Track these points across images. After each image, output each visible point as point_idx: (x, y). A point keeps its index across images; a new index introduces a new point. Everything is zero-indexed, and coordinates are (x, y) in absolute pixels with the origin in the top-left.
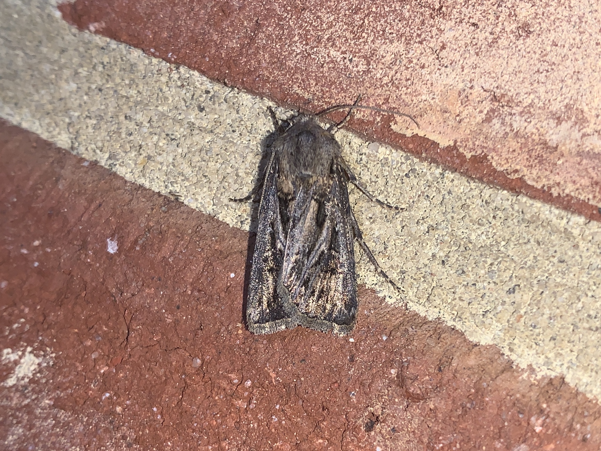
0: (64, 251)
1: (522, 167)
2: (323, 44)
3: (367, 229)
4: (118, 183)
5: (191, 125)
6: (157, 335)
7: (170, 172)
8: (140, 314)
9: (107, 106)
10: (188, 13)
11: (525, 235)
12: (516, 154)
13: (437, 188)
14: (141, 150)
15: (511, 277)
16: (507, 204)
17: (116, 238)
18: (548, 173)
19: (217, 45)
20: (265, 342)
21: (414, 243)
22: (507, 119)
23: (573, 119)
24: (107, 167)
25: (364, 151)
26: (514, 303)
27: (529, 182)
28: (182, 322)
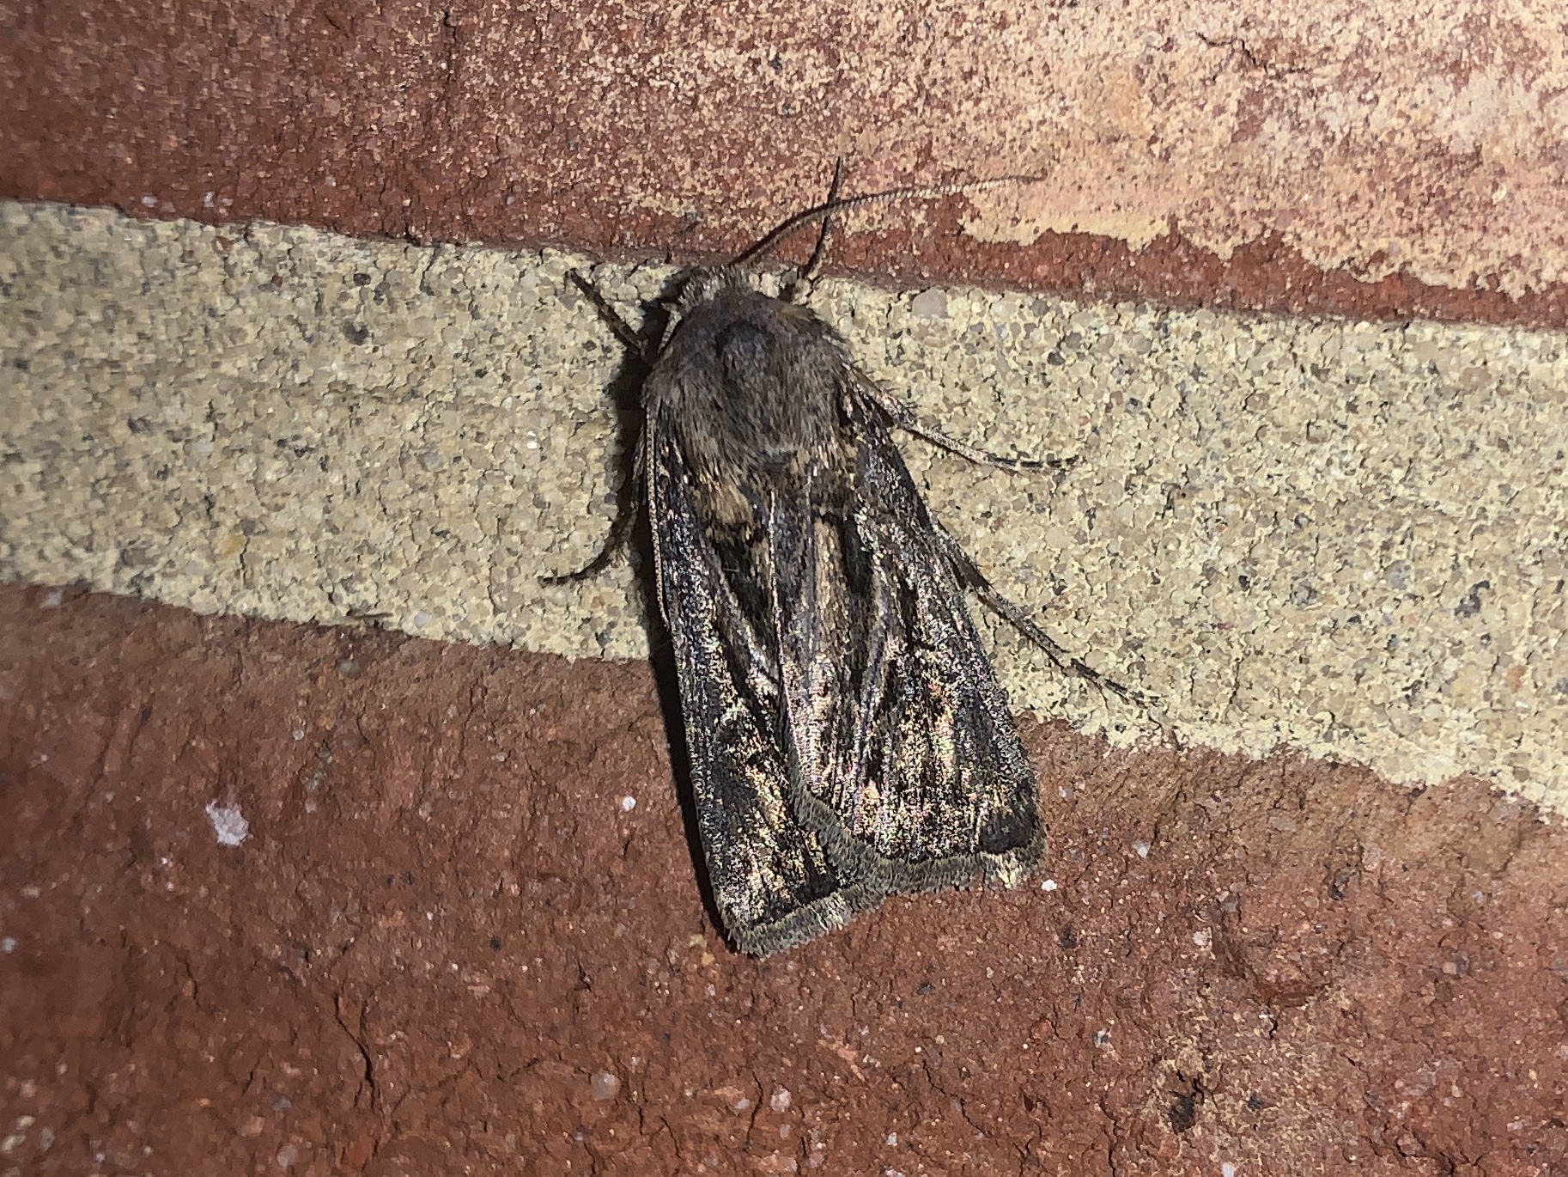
0: (83, 880)
1: (1393, 239)
2: (675, 38)
3: (986, 551)
4: (178, 631)
5: (344, 392)
6: (459, 1042)
7: (329, 552)
8: (384, 996)
9: (60, 406)
10: (222, 54)
11: (1456, 432)
12: (1362, 206)
13: (1155, 371)
14: (215, 511)
15: (1456, 566)
16: (1378, 360)
17: (232, 795)
18: (1475, 235)
19: (345, 128)
20: (791, 966)
21: (1140, 552)
22: (1305, 110)
23: (1498, 60)
24: (123, 591)
25: (903, 324)
26: (1488, 637)
27: (1429, 279)
28: (522, 983)
